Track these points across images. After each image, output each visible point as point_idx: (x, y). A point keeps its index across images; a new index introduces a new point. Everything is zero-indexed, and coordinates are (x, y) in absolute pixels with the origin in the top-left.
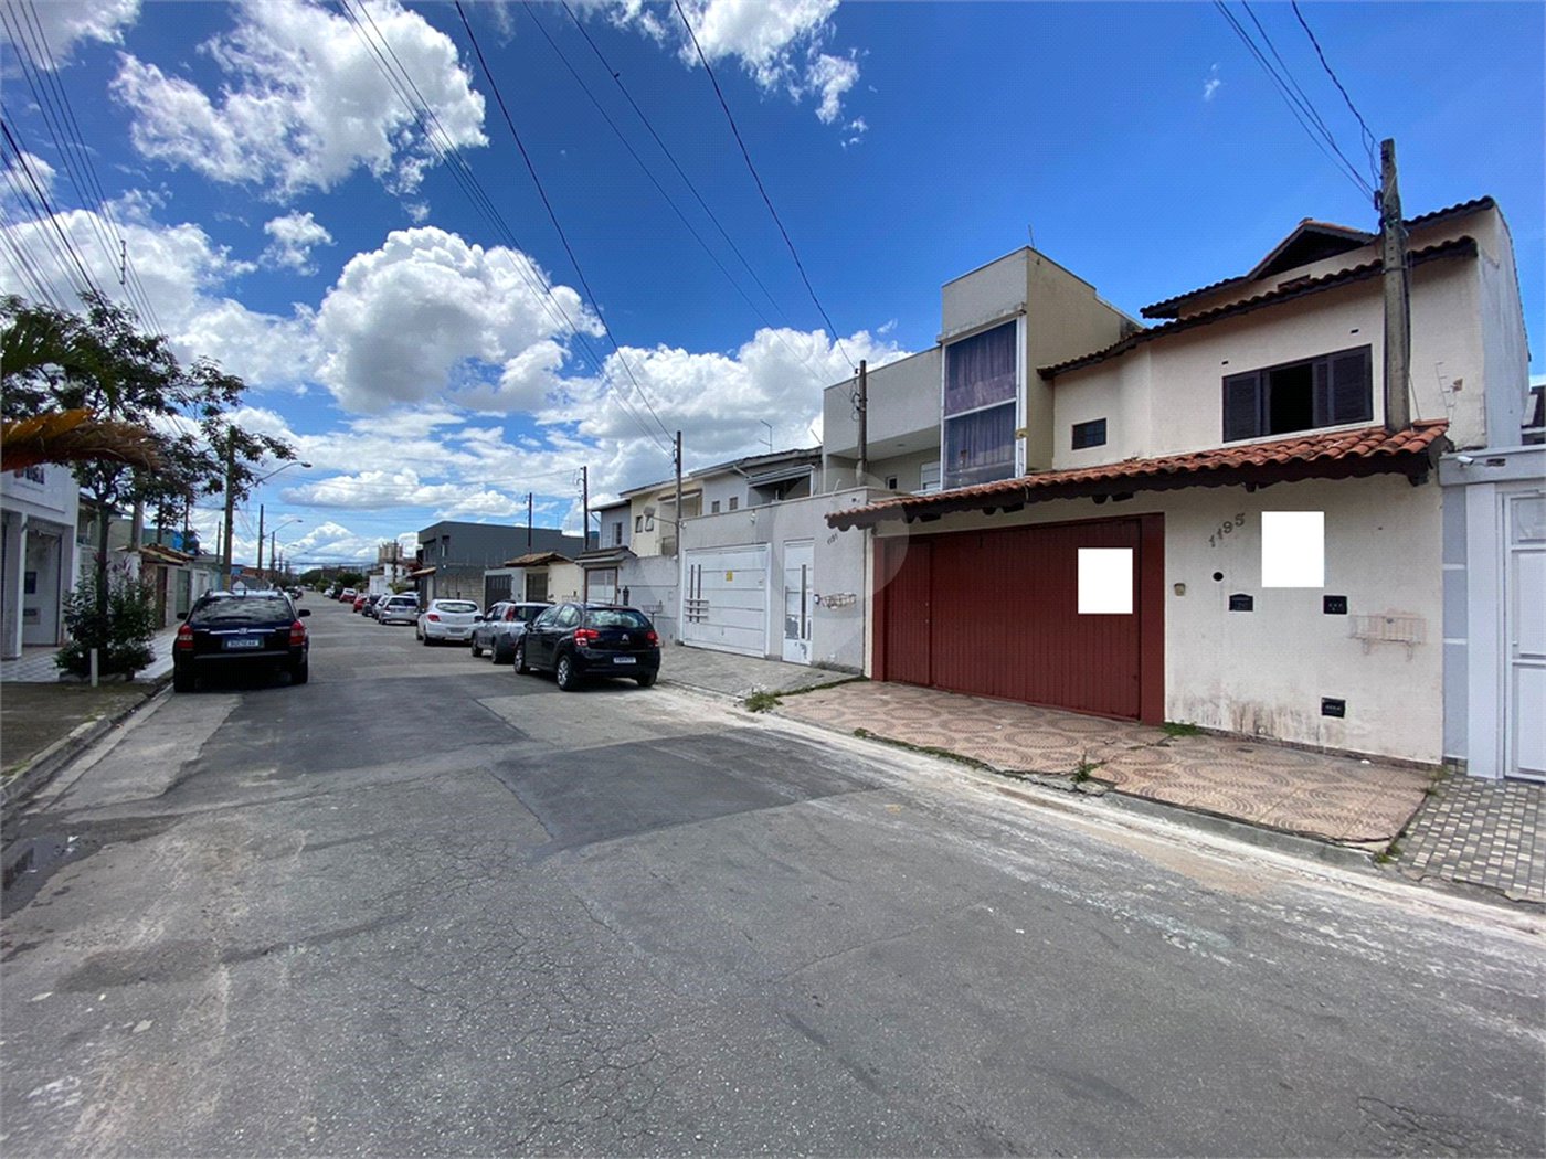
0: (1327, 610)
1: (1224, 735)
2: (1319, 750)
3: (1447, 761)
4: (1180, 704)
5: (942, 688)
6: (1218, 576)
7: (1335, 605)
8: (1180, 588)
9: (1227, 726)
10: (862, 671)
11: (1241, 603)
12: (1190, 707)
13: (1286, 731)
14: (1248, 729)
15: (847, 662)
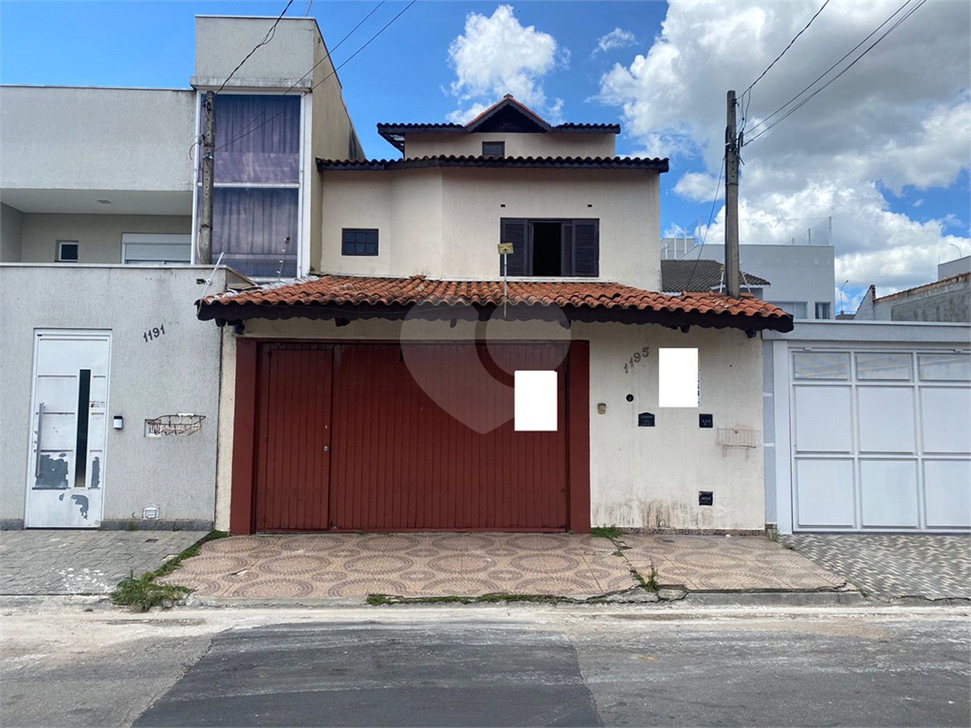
0: (702, 425)
1: (637, 532)
2: (698, 532)
3: (768, 527)
4: (602, 510)
5: (344, 530)
6: (630, 398)
7: (706, 421)
8: (602, 407)
9: (638, 524)
10: (213, 524)
11: (647, 420)
12: (610, 511)
13: (678, 521)
14: (653, 524)
15: (181, 513)
